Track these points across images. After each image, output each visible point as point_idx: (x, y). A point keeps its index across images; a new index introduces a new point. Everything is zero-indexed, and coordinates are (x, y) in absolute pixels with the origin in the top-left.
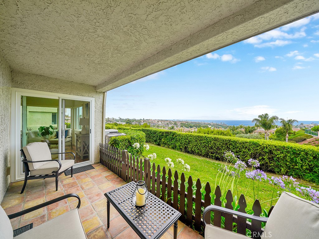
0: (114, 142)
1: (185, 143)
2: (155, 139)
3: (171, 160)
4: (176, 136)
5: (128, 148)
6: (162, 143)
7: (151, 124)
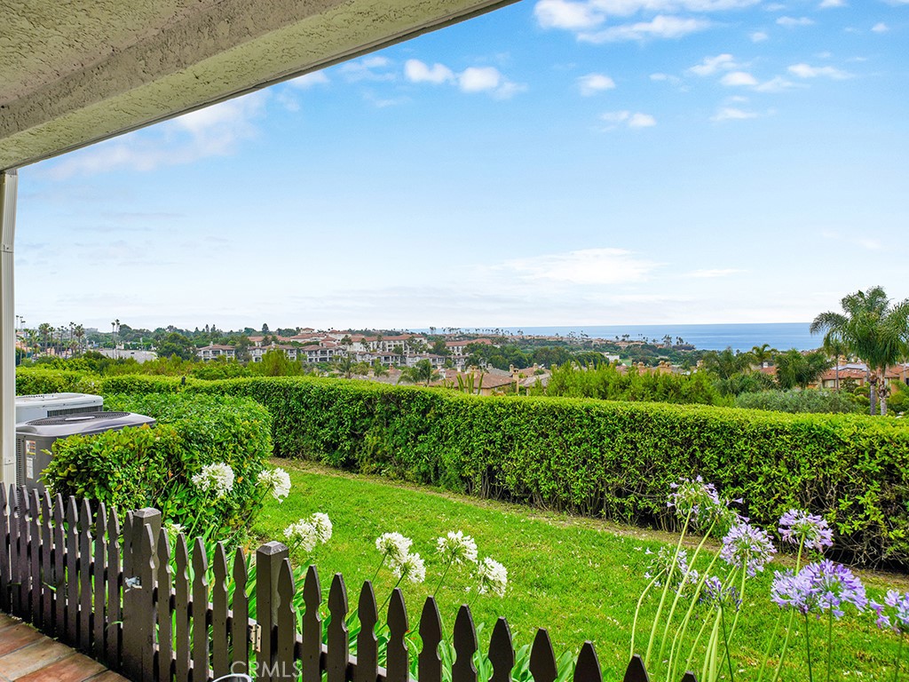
1: (485, 451)
2: (326, 434)
3: (411, 543)
4: (441, 415)
5: (166, 494)
6: (369, 454)
7: (310, 352)
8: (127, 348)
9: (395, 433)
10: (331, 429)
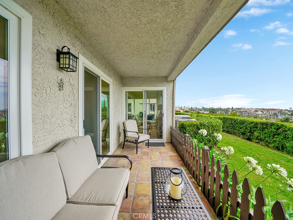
0: (182, 126)
3: (257, 162)
4: (286, 131)
5: (196, 134)
6: (255, 138)
7: (244, 113)
8: (204, 111)
9: (265, 133)
10: (244, 130)
